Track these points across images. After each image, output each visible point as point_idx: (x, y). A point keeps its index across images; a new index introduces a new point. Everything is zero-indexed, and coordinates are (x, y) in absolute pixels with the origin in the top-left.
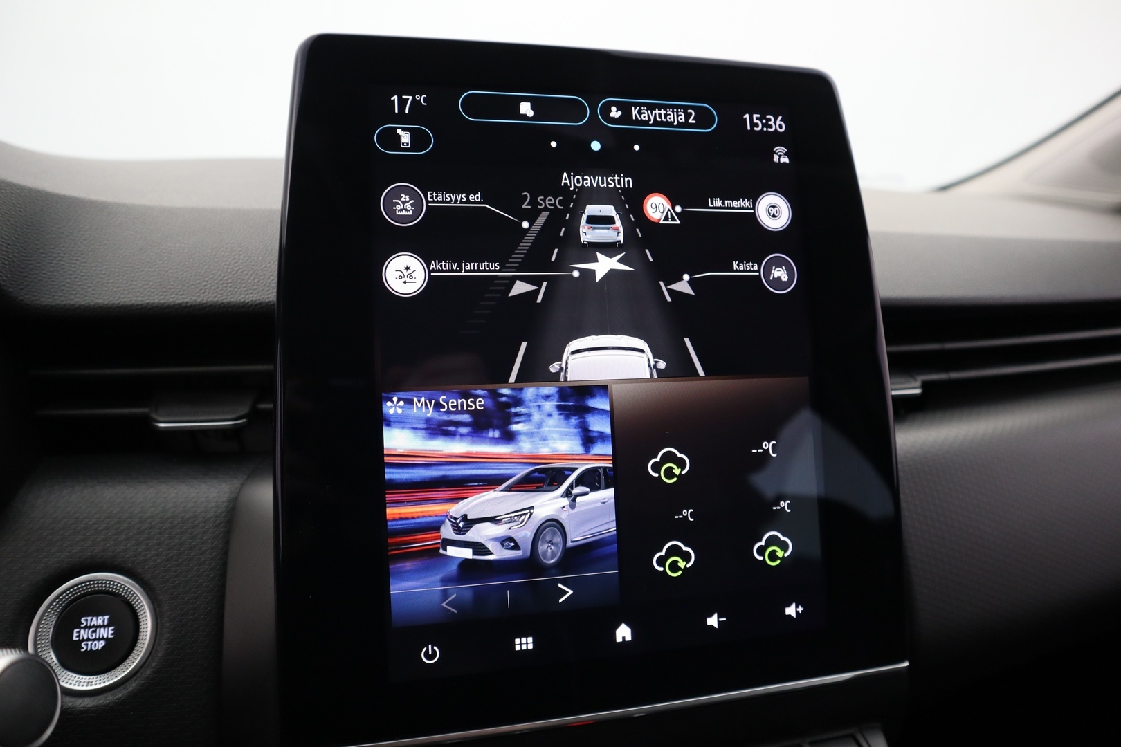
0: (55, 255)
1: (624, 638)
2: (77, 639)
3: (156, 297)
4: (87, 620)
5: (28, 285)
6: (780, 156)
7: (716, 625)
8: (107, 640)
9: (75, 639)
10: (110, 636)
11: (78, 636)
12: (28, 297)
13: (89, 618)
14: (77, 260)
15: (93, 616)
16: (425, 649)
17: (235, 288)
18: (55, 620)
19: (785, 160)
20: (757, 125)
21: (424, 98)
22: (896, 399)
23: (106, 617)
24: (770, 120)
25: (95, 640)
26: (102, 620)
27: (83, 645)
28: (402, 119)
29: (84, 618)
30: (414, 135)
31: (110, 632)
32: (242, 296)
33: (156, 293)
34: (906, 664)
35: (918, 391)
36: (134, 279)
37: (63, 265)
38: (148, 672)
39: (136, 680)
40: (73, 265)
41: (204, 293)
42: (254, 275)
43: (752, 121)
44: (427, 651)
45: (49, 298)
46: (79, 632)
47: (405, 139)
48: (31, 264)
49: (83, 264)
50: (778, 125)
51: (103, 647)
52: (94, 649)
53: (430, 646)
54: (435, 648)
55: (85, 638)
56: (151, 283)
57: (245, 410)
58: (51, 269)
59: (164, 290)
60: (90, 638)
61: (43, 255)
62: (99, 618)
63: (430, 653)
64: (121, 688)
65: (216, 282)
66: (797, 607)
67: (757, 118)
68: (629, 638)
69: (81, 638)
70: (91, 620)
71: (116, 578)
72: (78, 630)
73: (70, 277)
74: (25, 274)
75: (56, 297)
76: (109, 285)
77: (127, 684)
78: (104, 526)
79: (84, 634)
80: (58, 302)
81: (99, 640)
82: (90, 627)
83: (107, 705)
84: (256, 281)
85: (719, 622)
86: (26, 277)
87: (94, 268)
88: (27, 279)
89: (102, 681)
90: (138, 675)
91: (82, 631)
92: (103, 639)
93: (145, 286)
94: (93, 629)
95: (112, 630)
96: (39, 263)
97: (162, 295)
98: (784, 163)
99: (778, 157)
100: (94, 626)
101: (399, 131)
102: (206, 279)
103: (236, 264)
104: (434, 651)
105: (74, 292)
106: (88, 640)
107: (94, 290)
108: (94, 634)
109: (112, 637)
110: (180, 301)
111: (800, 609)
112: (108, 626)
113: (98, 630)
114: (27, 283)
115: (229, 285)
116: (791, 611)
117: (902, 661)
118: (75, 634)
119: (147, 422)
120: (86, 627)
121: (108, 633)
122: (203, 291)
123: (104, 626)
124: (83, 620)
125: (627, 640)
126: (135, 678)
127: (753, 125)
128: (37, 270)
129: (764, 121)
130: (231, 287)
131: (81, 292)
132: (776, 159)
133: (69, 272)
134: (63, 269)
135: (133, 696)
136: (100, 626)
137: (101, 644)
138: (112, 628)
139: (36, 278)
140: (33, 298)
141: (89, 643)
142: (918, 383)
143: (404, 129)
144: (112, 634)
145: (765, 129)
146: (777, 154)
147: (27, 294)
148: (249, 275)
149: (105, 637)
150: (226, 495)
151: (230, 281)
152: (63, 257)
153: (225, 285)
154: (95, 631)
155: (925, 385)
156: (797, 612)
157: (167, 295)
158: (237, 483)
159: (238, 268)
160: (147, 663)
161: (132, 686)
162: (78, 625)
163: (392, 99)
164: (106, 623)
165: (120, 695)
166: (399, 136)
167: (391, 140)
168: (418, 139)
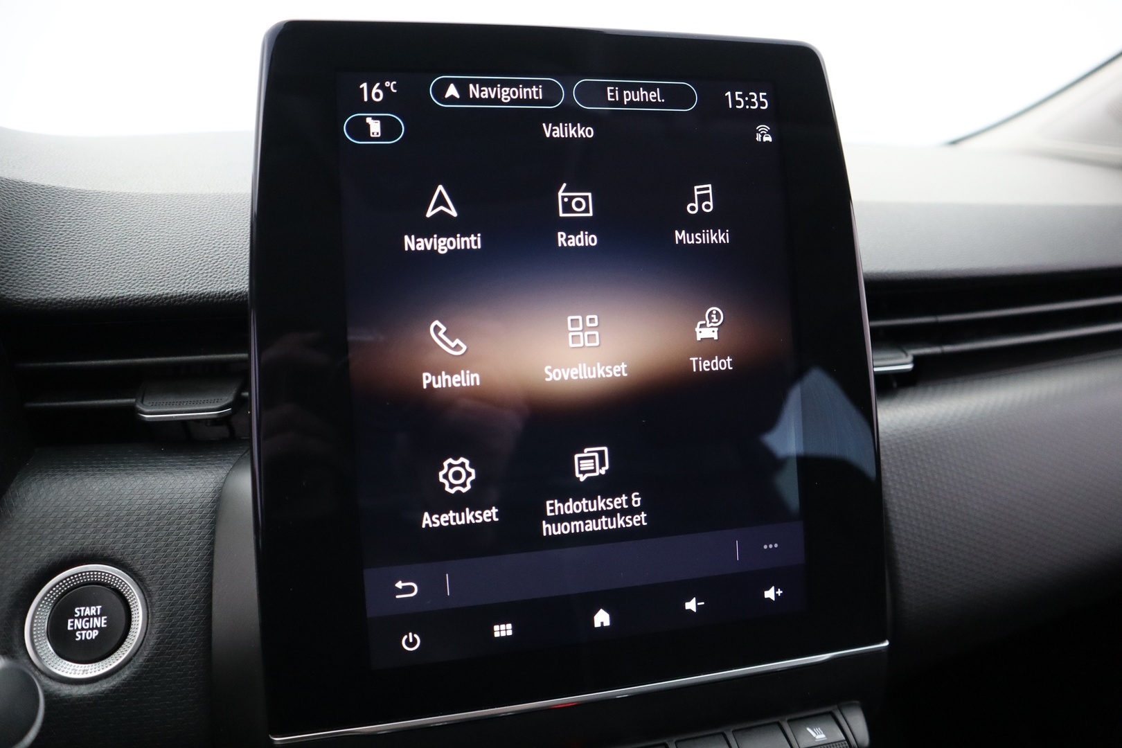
0: (35, 248)
1: (602, 623)
2: (72, 629)
3: (137, 288)
4: (80, 611)
5: (8, 280)
6: (763, 135)
7: (694, 610)
8: (100, 629)
9: (69, 628)
10: (103, 626)
11: (73, 626)
12: (9, 292)
13: (82, 609)
14: (57, 252)
15: (86, 606)
16: (406, 637)
17: (215, 277)
19: (768, 139)
20: (739, 103)
21: (394, 85)
22: (879, 376)
23: (99, 607)
24: (753, 97)
25: (89, 629)
26: (95, 609)
27: (77, 634)
28: (372, 107)
29: (78, 608)
30: (386, 123)
31: (103, 621)
32: (222, 286)
33: (137, 284)
34: (886, 644)
35: (910, 367)
36: (115, 270)
37: (43, 258)
38: (141, 660)
39: (130, 667)
40: (54, 258)
41: (185, 283)
42: (234, 264)
43: (735, 98)
44: (408, 639)
45: (30, 292)
46: (73, 622)
47: (375, 127)
48: (11, 258)
49: (63, 257)
50: (760, 100)
51: (96, 637)
52: (88, 638)
53: (410, 634)
54: (416, 636)
55: (80, 627)
56: (131, 275)
57: (228, 399)
58: (32, 263)
59: (145, 281)
60: (84, 627)
61: (24, 249)
62: (92, 608)
63: (411, 640)
64: (116, 675)
65: (196, 271)
66: (776, 590)
67: (739, 96)
68: (607, 623)
69: (75, 628)
70: (85, 610)
71: (107, 569)
72: (72, 620)
73: (51, 270)
74: (6, 269)
75: (38, 292)
76: (90, 277)
77: (121, 672)
78: (93, 518)
79: (78, 624)
80: (39, 296)
81: (92, 629)
82: (84, 617)
83: (103, 692)
84: (236, 270)
85: (697, 606)
86: (7, 271)
87: (75, 261)
88: (8, 273)
89: (97, 669)
90: (132, 662)
91: (76, 621)
92: (97, 628)
93: (125, 278)
94: (87, 619)
95: (105, 619)
96: (19, 257)
97: (142, 287)
98: (767, 142)
99: (760, 136)
100: (87, 616)
101: (369, 120)
102: (187, 269)
103: (216, 253)
104: (414, 639)
105: (55, 286)
106: (83, 629)
107: (74, 283)
108: (88, 624)
109: (105, 626)
110: (161, 293)
111: (779, 592)
112: (101, 615)
113: (91, 619)
114: (9, 278)
115: (210, 274)
116: (770, 594)
117: (882, 641)
118: (69, 624)
119: (134, 413)
120: (80, 617)
121: (101, 622)
122: (183, 281)
123: (97, 616)
124: (76, 610)
125: (605, 625)
126: (128, 665)
127: (736, 103)
128: (17, 264)
129: (747, 99)
130: (211, 276)
131: (61, 286)
132: (758, 138)
133: (50, 266)
134: (45, 262)
135: (127, 684)
136: (93, 616)
137: (95, 634)
138: (106, 617)
139: (16, 272)
140: (15, 293)
141: (83, 632)
142: (910, 359)
143: (374, 118)
144: (105, 624)
145: (747, 107)
146: (759, 132)
147: (8, 289)
148: (229, 264)
149: (99, 626)
150: (212, 485)
151: (210, 270)
152: (43, 250)
153: (205, 275)
154: (89, 621)
155: (917, 360)
156: (776, 595)
157: (147, 286)
158: (222, 473)
159: (217, 257)
160: (140, 651)
161: (126, 674)
162: (72, 616)
163: (361, 87)
164: (99, 613)
165: (115, 683)
166: (368, 126)
167: (361, 129)
168: (389, 129)
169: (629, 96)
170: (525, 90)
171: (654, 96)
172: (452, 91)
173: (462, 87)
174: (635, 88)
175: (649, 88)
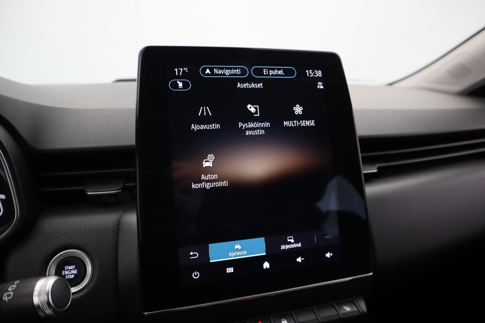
0: (47, 130)
1: (266, 267)
2: (64, 274)
3: (86, 145)
4: (67, 267)
5: (37, 142)
6: (320, 86)
7: (300, 261)
8: (75, 274)
9: (63, 274)
10: (76, 273)
11: (64, 273)
12: (37, 146)
13: (68, 267)
14: (55, 131)
15: (69, 266)
16: (194, 273)
17: (115, 140)
18: (55, 268)
19: (322, 87)
20: (311, 74)
21: (187, 69)
22: (365, 174)
23: (74, 266)
24: (316, 72)
25: (70, 274)
26: (73, 267)
27: (66, 276)
28: (179, 77)
29: (66, 267)
30: (184, 83)
31: (76, 271)
32: (118, 143)
33: (86, 143)
34: (371, 274)
35: (376, 171)
36: (77, 138)
37: (50, 133)
38: (91, 286)
39: (87, 288)
40: (54, 133)
41: (104, 142)
42: (122, 135)
43: (309, 73)
44: (195, 274)
45: (45, 146)
46: (64, 272)
47: (180, 85)
48: (38, 134)
49: (57, 133)
50: (319, 74)
51: (73, 277)
52: (70, 278)
53: (196, 272)
54: (198, 273)
55: (67, 274)
56: (83, 139)
57: (120, 186)
58: (46, 135)
59: (89, 142)
60: (69, 274)
61: (42, 130)
62: (71, 266)
63: (196, 275)
64: (82, 292)
65: (108, 138)
66: (330, 253)
67: (311, 72)
68: (268, 267)
69: (65, 274)
70: (69, 267)
71: (77, 251)
72: (64, 271)
73: (53, 138)
74: (36, 138)
75: (48, 146)
76: (68, 141)
77: (84, 290)
78: (71, 232)
79: (66, 273)
80: (49, 148)
81: (72, 274)
82: (68, 270)
83: (77, 298)
84: (123, 137)
85: (301, 260)
86: (36, 139)
87: (61, 134)
88: (37, 139)
89: (74, 290)
90: (87, 287)
91: (66, 271)
92: (73, 274)
93: (81, 141)
94: (69, 271)
95: (77, 271)
96: (41, 133)
97: (88, 144)
98: (322, 88)
99: (319, 86)
100: (70, 269)
101: (178, 82)
102: (104, 137)
103: (115, 131)
104: (197, 274)
105: (55, 144)
106: (68, 275)
107: (62, 143)
108: (70, 272)
109: (77, 273)
110: (95, 146)
111: (331, 254)
112: (75, 269)
113: (71, 271)
114: (37, 141)
115: (113, 139)
116: (328, 255)
117: (370, 273)
118: (63, 273)
119: (84, 192)
120: (67, 270)
121: (75, 272)
122: (103, 142)
123: (73, 269)
124: (65, 267)
125: (267, 268)
126: (86, 288)
127: (310, 74)
128: (40, 136)
129: (314, 73)
130: (114, 140)
131: (57, 144)
132: (318, 87)
133: (52, 136)
134: (50, 135)
135: (86, 295)
136: (72, 270)
137: (73, 276)
138: (77, 270)
139: (40, 139)
140: (40, 147)
141: (68, 276)
142: (376, 168)
143: (180, 81)
144: (77, 272)
145: (314, 76)
146: (319, 85)
147: (37, 145)
148: (120, 135)
149: (74, 273)
150: (116, 219)
151: (113, 137)
152: (50, 130)
153: (111, 139)
154: (70, 271)
155: (379, 168)
156: (330, 256)
157: (90, 144)
158: (119, 214)
159: (116, 133)
160: (91, 282)
161: (86, 291)
162: (64, 269)
163: (175, 70)
164: (74, 268)
165: (82, 294)
166: (178, 84)
167: (176, 85)
168: (185, 85)
169: (271, 72)
170: (234, 71)
171: (281, 72)
172: (208, 71)
173: (212, 70)
174: (274, 69)
175: (279, 69)
